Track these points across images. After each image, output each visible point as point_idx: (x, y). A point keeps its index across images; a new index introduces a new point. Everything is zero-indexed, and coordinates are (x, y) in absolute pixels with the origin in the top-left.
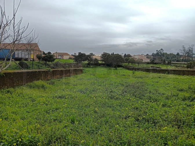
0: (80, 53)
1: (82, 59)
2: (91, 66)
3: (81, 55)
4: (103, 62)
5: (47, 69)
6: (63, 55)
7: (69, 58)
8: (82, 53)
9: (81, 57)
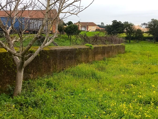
0: (115, 22)
1: (117, 30)
2: (131, 41)
3: (117, 25)
4: (151, 36)
5: (87, 46)
6: (87, 26)
7: (96, 30)
8: (118, 21)
9: (116, 28)
